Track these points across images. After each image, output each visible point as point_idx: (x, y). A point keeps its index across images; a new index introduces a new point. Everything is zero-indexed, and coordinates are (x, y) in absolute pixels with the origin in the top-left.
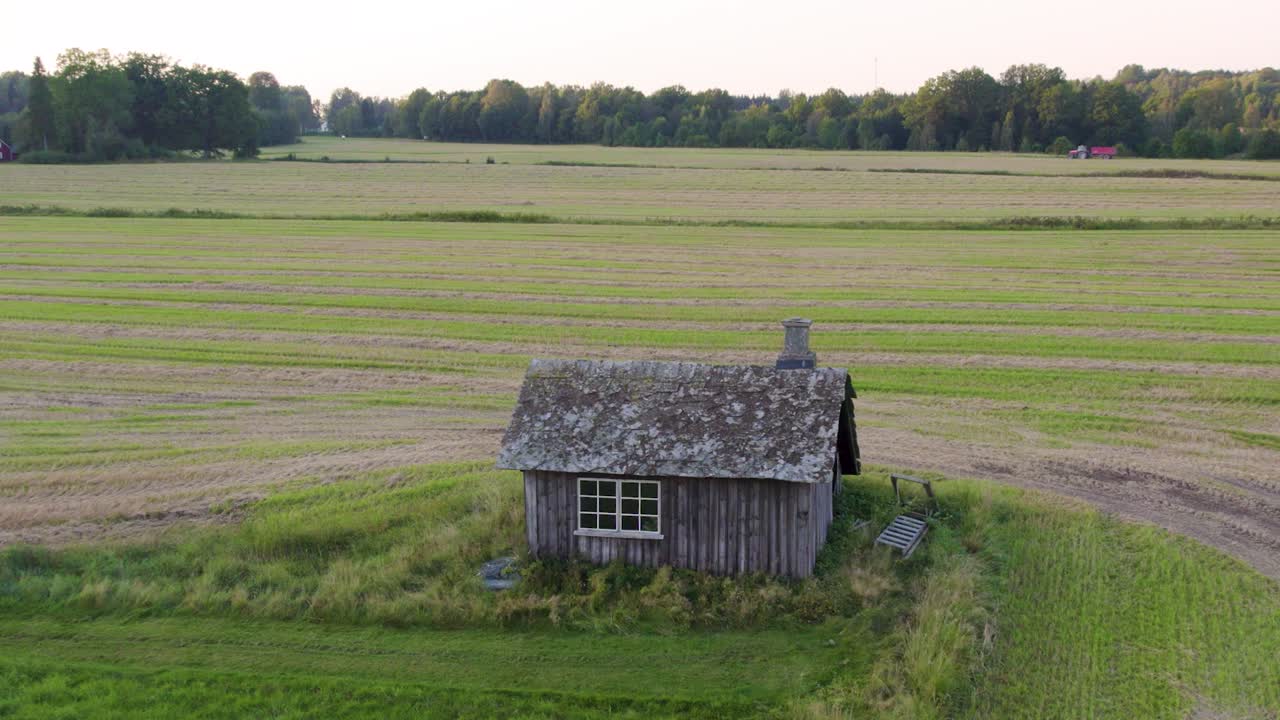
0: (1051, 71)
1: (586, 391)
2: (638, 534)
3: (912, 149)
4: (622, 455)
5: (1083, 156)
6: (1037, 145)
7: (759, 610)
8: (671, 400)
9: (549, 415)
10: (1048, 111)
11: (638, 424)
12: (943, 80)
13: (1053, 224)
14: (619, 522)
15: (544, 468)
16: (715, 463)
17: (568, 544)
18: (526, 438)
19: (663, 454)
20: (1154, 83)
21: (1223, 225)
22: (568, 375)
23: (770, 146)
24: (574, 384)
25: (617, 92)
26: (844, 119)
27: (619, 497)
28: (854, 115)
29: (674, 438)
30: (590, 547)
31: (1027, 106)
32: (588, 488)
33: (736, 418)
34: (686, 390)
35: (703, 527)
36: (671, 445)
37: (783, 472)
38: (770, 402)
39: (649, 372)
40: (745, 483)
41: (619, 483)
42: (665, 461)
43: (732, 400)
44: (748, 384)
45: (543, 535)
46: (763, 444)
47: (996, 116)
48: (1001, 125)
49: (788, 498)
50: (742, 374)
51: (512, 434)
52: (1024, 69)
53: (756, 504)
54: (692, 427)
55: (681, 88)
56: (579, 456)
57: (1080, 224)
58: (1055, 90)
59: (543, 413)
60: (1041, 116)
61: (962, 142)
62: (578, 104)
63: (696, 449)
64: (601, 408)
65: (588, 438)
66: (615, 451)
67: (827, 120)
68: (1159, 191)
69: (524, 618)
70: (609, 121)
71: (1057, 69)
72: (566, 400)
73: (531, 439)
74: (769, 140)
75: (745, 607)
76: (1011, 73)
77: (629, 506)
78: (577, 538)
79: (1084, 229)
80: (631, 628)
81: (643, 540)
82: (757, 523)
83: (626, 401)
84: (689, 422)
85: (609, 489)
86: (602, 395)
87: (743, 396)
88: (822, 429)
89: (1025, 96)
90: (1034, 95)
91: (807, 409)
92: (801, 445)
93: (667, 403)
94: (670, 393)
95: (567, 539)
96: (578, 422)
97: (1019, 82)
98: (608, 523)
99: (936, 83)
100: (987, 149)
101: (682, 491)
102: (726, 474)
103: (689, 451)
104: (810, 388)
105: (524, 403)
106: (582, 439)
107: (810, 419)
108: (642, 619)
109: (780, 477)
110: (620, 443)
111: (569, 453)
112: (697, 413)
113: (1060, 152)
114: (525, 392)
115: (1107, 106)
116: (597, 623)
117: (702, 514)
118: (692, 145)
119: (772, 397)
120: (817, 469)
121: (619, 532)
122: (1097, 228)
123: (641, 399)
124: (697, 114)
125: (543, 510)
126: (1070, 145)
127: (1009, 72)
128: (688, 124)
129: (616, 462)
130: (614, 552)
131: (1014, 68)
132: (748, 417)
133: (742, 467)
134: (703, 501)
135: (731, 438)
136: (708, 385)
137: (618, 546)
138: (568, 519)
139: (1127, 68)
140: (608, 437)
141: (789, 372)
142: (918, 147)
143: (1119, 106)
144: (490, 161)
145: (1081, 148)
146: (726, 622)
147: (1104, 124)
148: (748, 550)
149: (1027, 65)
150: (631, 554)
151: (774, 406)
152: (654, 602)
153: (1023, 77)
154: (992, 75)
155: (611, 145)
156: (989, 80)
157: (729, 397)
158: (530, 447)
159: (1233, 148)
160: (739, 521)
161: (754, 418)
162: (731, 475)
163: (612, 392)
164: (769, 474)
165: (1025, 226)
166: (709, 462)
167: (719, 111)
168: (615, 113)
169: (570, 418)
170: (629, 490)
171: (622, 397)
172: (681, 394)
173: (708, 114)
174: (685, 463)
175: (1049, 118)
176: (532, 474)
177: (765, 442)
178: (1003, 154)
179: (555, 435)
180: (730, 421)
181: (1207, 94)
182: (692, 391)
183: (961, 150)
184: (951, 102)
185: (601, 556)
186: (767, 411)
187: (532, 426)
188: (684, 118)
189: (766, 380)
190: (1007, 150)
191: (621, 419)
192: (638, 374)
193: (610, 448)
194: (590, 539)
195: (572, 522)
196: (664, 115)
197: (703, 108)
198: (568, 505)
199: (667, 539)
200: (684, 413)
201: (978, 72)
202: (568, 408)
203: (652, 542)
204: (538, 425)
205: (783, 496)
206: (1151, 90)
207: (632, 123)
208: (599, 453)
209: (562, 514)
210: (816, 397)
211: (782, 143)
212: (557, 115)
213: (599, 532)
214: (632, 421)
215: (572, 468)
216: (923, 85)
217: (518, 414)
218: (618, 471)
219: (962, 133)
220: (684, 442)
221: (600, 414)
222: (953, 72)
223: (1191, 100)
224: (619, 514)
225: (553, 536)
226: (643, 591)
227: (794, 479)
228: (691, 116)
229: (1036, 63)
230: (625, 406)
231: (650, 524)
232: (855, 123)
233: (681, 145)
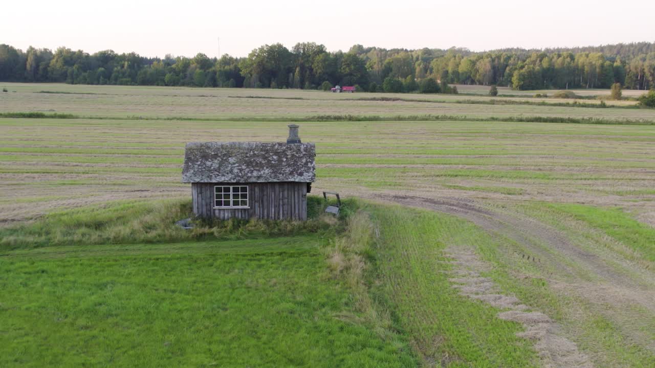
0: (318, 46)
1: (213, 153)
2: (240, 207)
3: (246, 87)
4: (233, 176)
5: (339, 91)
6: (313, 85)
7: (293, 229)
8: (248, 155)
9: (199, 163)
10: (318, 68)
11: (237, 165)
12: (262, 49)
13: (338, 119)
14: (231, 203)
15: (202, 181)
16: (271, 177)
17: (211, 213)
18: (192, 171)
19: (249, 175)
20: (369, 54)
21: (417, 119)
22: (203, 147)
23: (166, 85)
24: (207, 151)
25: (74, 53)
26: (207, 71)
27: (231, 193)
28: (213, 68)
29: (252, 169)
30: (220, 213)
31: (307, 65)
32: (219, 190)
33: (275, 161)
34: (253, 152)
35: (265, 204)
36: (252, 172)
37: (297, 179)
38: (288, 155)
39: (237, 146)
40: (282, 184)
41: (231, 187)
42: (251, 177)
43: (273, 155)
44: (278, 149)
45: (200, 210)
46: (288, 170)
47: (290, 70)
48: (294, 75)
49: (298, 190)
50: (275, 145)
51: (186, 169)
52: (304, 45)
53: (286, 193)
54: (259, 165)
55: (112, 51)
56: (216, 177)
57: (351, 119)
58: (321, 56)
59: (197, 162)
60: (314, 70)
61: (273, 83)
62: (50, 59)
63: (262, 172)
64: (220, 159)
65: (218, 170)
66: (230, 175)
67: (198, 71)
68: (383, 106)
69: (203, 236)
70: (70, 70)
71: (322, 45)
72: (205, 157)
73: (194, 171)
74: (166, 81)
75: (289, 228)
76: (297, 47)
77: (235, 196)
78: (214, 210)
79: (353, 121)
80: (247, 237)
81: (242, 209)
82: (286, 200)
83: (230, 157)
84: (257, 163)
85: (227, 190)
86: (220, 155)
87: (276, 153)
88: (309, 164)
89: (306, 59)
90: (310, 59)
91: (302, 157)
92: (302, 169)
93: (247, 157)
94: (247, 153)
95: (210, 211)
96: (212, 165)
97: (302, 52)
98: (227, 203)
99: (258, 51)
100: (287, 87)
101: (257, 189)
102: (275, 180)
103: (260, 173)
104: (302, 150)
105: (188, 158)
106: (215, 171)
107: (304, 160)
108: (250, 234)
109: (297, 180)
110: (231, 171)
111: (211, 176)
112: (259, 160)
113: (325, 90)
114: (187, 154)
115: (348, 65)
116: (232, 236)
117: (265, 198)
118: (121, 84)
119: (288, 154)
120: (310, 177)
121: (232, 207)
122: (359, 120)
123: (235, 156)
124: (123, 66)
125: (200, 199)
126: (330, 85)
127: (296, 46)
128: (118, 72)
129: (231, 178)
130: (230, 215)
131: (299, 44)
132: (280, 161)
133: (281, 178)
134: (265, 193)
135: (275, 168)
136: (262, 150)
137: (231, 213)
138: (210, 203)
139: (355, 46)
140: (226, 169)
141: (293, 145)
142: (250, 86)
143: (354, 65)
144: (5, 91)
145: (337, 87)
146: (282, 233)
147: (347, 75)
148: (283, 211)
149: (306, 43)
150: (237, 215)
151: (289, 157)
152: (253, 228)
153: (304, 50)
154: (288, 48)
155: (72, 83)
156: (285, 50)
157: (271, 154)
158: (195, 174)
159: (412, 88)
160: (280, 199)
161: (282, 161)
162: (278, 181)
163: (224, 153)
164: (292, 180)
165: (324, 120)
166: (268, 177)
167: (136, 65)
168: (73, 65)
169: (208, 163)
170: (235, 190)
171: (228, 155)
172: (252, 153)
173: (129, 66)
174: (259, 177)
175: (319, 71)
176: (195, 184)
177: (288, 169)
178: (296, 90)
179: (204, 170)
180: (273, 162)
181: (398, 60)
182: (256, 152)
183: (273, 88)
184: (267, 61)
185: (224, 217)
186: (287, 158)
187: (194, 167)
188: (115, 69)
189: (284, 148)
190: (297, 88)
191: (229, 163)
192: (233, 146)
193: (228, 173)
194: (220, 210)
195: (212, 204)
196: (102, 67)
197: (126, 63)
198: (210, 197)
199: (251, 208)
200: (254, 160)
201: (280, 46)
202: (207, 160)
203: (245, 210)
204: (196, 166)
205: (296, 189)
206: (368, 58)
207: (85, 71)
208: (223, 175)
209: (208, 201)
210: (304, 153)
211: (174, 83)
212: (37, 66)
213: (223, 207)
214: (234, 164)
215: (214, 181)
216: (251, 52)
217: (186, 163)
218: (233, 181)
219: (273, 79)
220: (257, 170)
221: (220, 162)
222: (267, 45)
223: (389, 63)
224: (231, 199)
225: (204, 210)
226: (247, 225)
227: (302, 181)
228: (119, 68)
229: (311, 42)
230: (230, 158)
231: (244, 203)
232: (215, 73)
233: (115, 84)
